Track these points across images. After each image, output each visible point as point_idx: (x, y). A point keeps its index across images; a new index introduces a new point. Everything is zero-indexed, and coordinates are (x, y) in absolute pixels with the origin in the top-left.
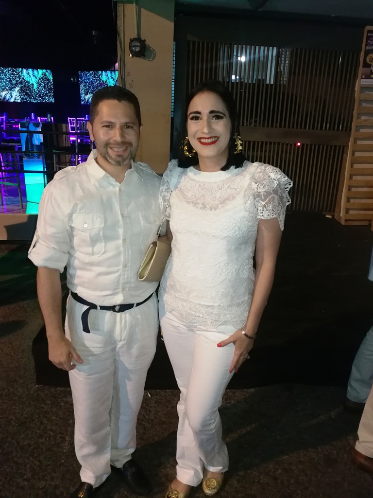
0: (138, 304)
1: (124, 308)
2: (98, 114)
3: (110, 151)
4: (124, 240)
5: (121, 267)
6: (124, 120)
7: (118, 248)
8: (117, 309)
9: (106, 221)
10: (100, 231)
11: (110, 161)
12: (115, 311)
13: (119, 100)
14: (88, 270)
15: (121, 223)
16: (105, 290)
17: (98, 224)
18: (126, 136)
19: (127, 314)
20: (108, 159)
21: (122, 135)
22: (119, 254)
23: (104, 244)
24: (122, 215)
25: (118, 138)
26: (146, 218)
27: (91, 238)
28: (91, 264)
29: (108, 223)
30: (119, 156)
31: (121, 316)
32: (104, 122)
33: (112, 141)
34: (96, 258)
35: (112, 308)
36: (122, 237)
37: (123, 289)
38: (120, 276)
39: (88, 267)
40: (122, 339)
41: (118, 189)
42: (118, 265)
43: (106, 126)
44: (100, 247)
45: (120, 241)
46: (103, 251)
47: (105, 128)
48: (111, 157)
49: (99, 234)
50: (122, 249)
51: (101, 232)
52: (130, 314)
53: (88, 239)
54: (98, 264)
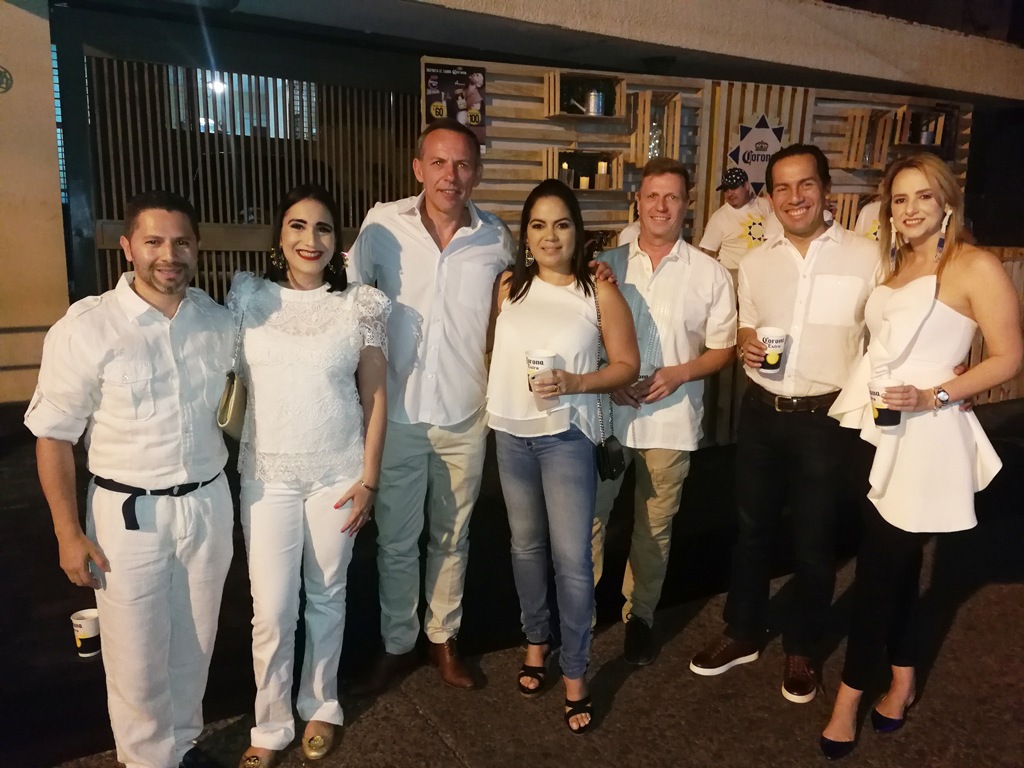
0: (204, 484)
1: (185, 489)
2: (138, 228)
3: (157, 274)
4: (181, 396)
5: (180, 433)
6: (177, 234)
7: (172, 407)
8: (175, 491)
9: (154, 370)
10: (147, 384)
11: (158, 287)
12: (172, 494)
13: (169, 210)
14: (129, 442)
15: (176, 372)
16: (160, 466)
17: (144, 374)
18: (179, 254)
19: (190, 499)
20: (156, 285)
21: (174, 254)
22: (175, 415)
23: (152, 403)
24: (177, 361)
25: (168, 257)
26: (210, 365)
27: (134, 395)
28: (135, 432)
29: (157, 373)
30: (170, 280)
31: (182, 501)
32: (149, 237)
33: (159, 261)
34: (141, 423)
35: (169, 492)
36: (177, 392)
37: (185, 464)
38: (179, 446)
39: (129, 438)
40: (188, 534)
41: (168, 327)
42: (174, 430)
43: (151, 242)
44: (147, 406)
45: (176, 398)
46: (153, 412)
47: (150, 245)
48: (159, 283)
49: (145, 389)
50: (178, 407)
51: (149, 385)
52: (195, 497)
53: (130, 395)
54: (146, 432)
